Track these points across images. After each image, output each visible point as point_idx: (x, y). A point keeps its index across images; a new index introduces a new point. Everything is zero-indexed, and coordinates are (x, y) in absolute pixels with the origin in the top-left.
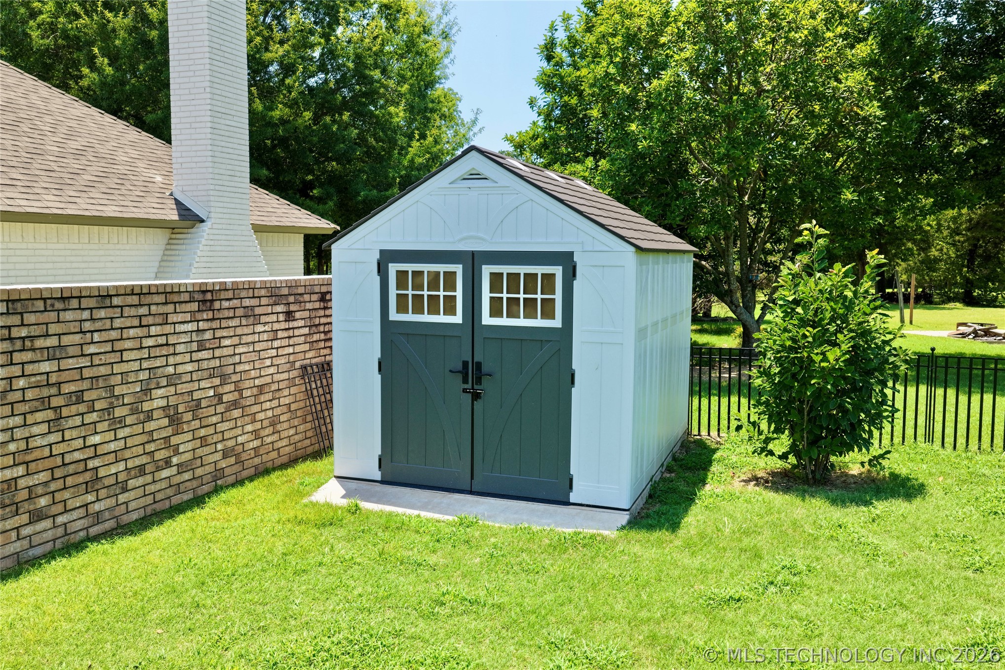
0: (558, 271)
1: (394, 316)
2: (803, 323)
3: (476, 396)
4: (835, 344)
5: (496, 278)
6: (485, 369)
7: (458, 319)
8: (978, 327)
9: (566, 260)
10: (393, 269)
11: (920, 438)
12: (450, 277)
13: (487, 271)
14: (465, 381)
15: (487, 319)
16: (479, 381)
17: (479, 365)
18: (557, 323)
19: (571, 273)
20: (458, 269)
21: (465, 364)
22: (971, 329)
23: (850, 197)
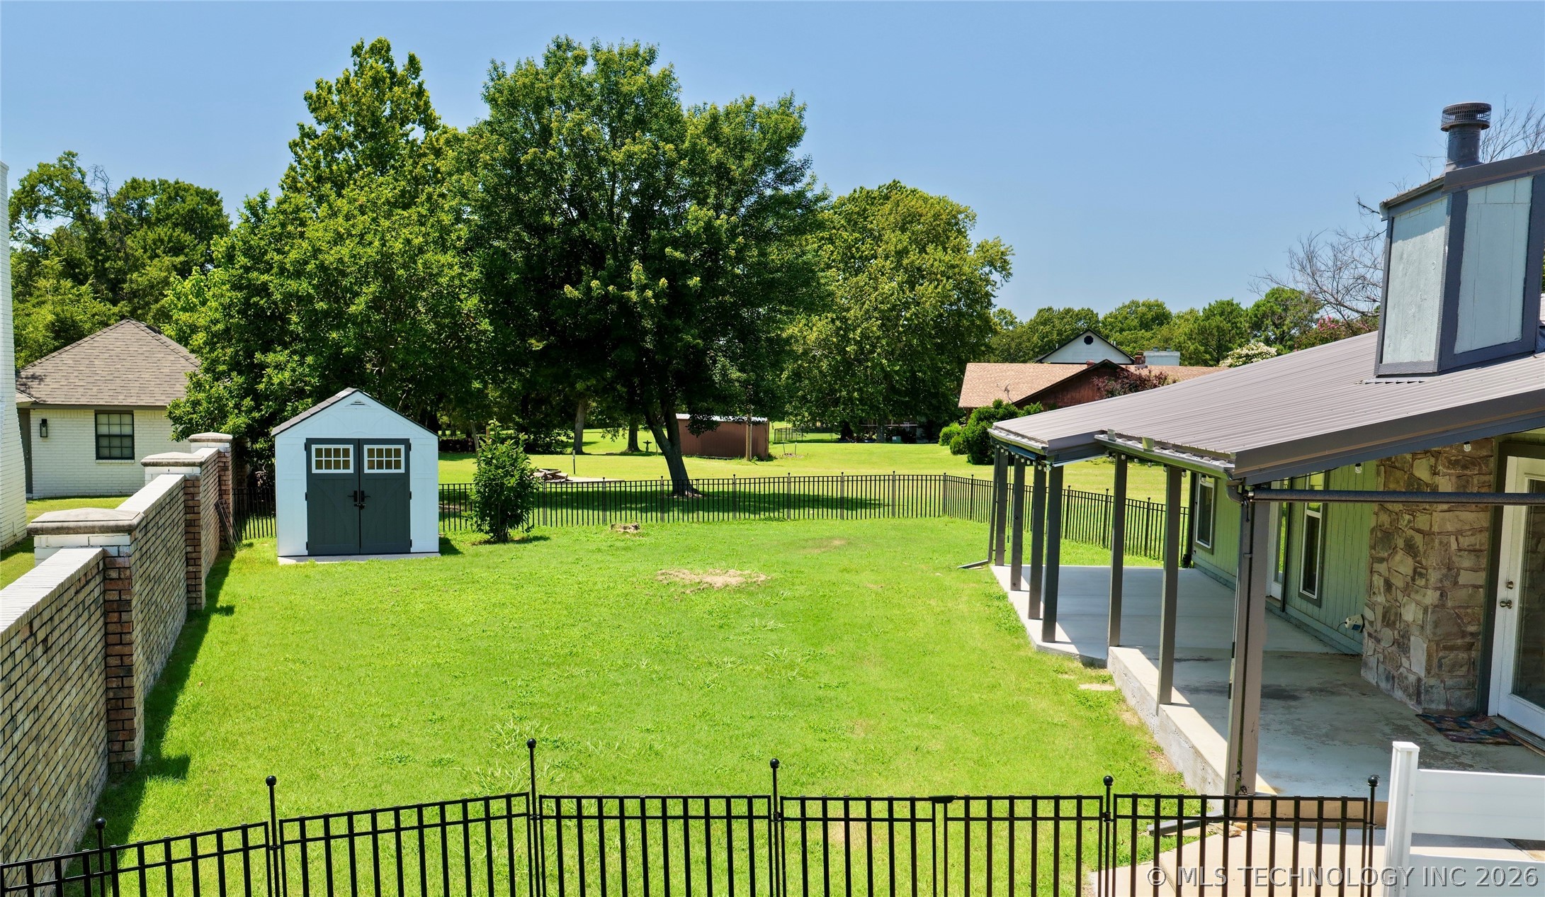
0: (402, 447)
1: (314, 471)
2: (497, 467)
3: (361, 507)
4: (512, 476)
5: (371, 452)
6: (366, 494)
7: (351, 471)
8: (548, 472)
9: (407, 443)
10: (314, 447)
11: (541, 523)
12: (346, 452)
13: (366, 447)
14: (356, 500)
15: (367, 471)
16: (363, 500)
17: (363, 492)
18: (402, 471)
19: (408, 448)
20: (351, 447)
21: (355, 492)
22: (542, 474)
23: (477, 386)
